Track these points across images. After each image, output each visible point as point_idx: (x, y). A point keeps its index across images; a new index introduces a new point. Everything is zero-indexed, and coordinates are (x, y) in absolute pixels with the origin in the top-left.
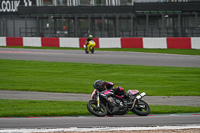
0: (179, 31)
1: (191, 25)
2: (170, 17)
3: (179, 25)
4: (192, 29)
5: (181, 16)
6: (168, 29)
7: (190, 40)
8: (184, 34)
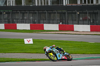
0: (11, 21)
1: (17, 18)
2: (6, 13)
3: (11, 18)
4: (17, 19)
5: (12, 13)
6: (5, 19)
7: (16, 25)
8: (13, 22)
